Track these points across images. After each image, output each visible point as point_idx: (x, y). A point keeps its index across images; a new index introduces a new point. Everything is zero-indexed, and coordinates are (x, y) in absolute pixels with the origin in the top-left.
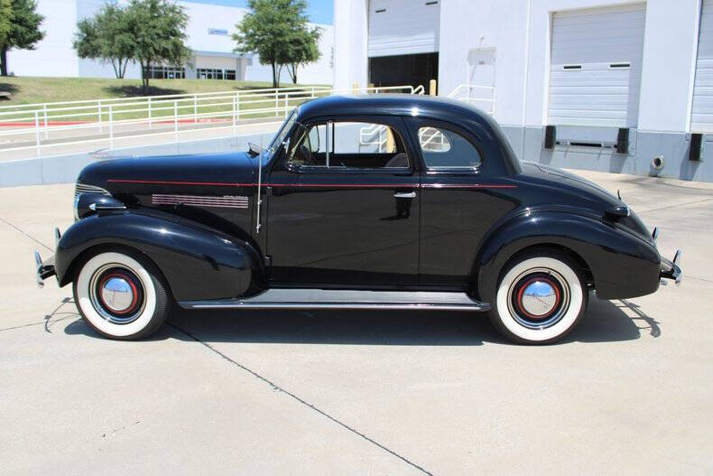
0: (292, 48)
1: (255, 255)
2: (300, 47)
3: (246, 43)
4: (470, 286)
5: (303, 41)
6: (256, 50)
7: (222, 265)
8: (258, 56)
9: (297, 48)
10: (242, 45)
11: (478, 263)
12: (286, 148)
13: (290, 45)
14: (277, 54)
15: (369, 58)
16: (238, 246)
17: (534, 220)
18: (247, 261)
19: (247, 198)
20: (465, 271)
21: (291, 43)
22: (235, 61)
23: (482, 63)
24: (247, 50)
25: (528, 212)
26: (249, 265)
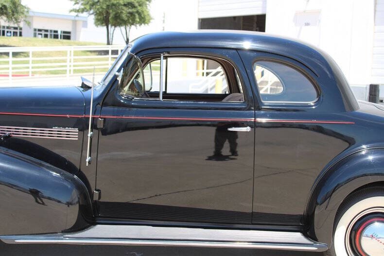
0: (126, 11)
1: (84, 188)
2: (134, 10)
3: (82, 4)
4: (306, 225)
5: (137, 5)
6: (92, 12)
7: (49, 198)
8: (93, 17)
9: (130, 10)
10: (77, 7)
11: (313, 203)
12: (119, 79)
13: (124, 8)
14: (111, 15)
15: (199, 19)
16: (67, 179)
17: (371, 158)
18: (75, 195)
19: (77, 130)
20: (300, 210)
21: (125, 5)
22: (71, 22)
23: (307, 24)
24: (83, 11)
25: (364, 149)
26: (77, 200)
